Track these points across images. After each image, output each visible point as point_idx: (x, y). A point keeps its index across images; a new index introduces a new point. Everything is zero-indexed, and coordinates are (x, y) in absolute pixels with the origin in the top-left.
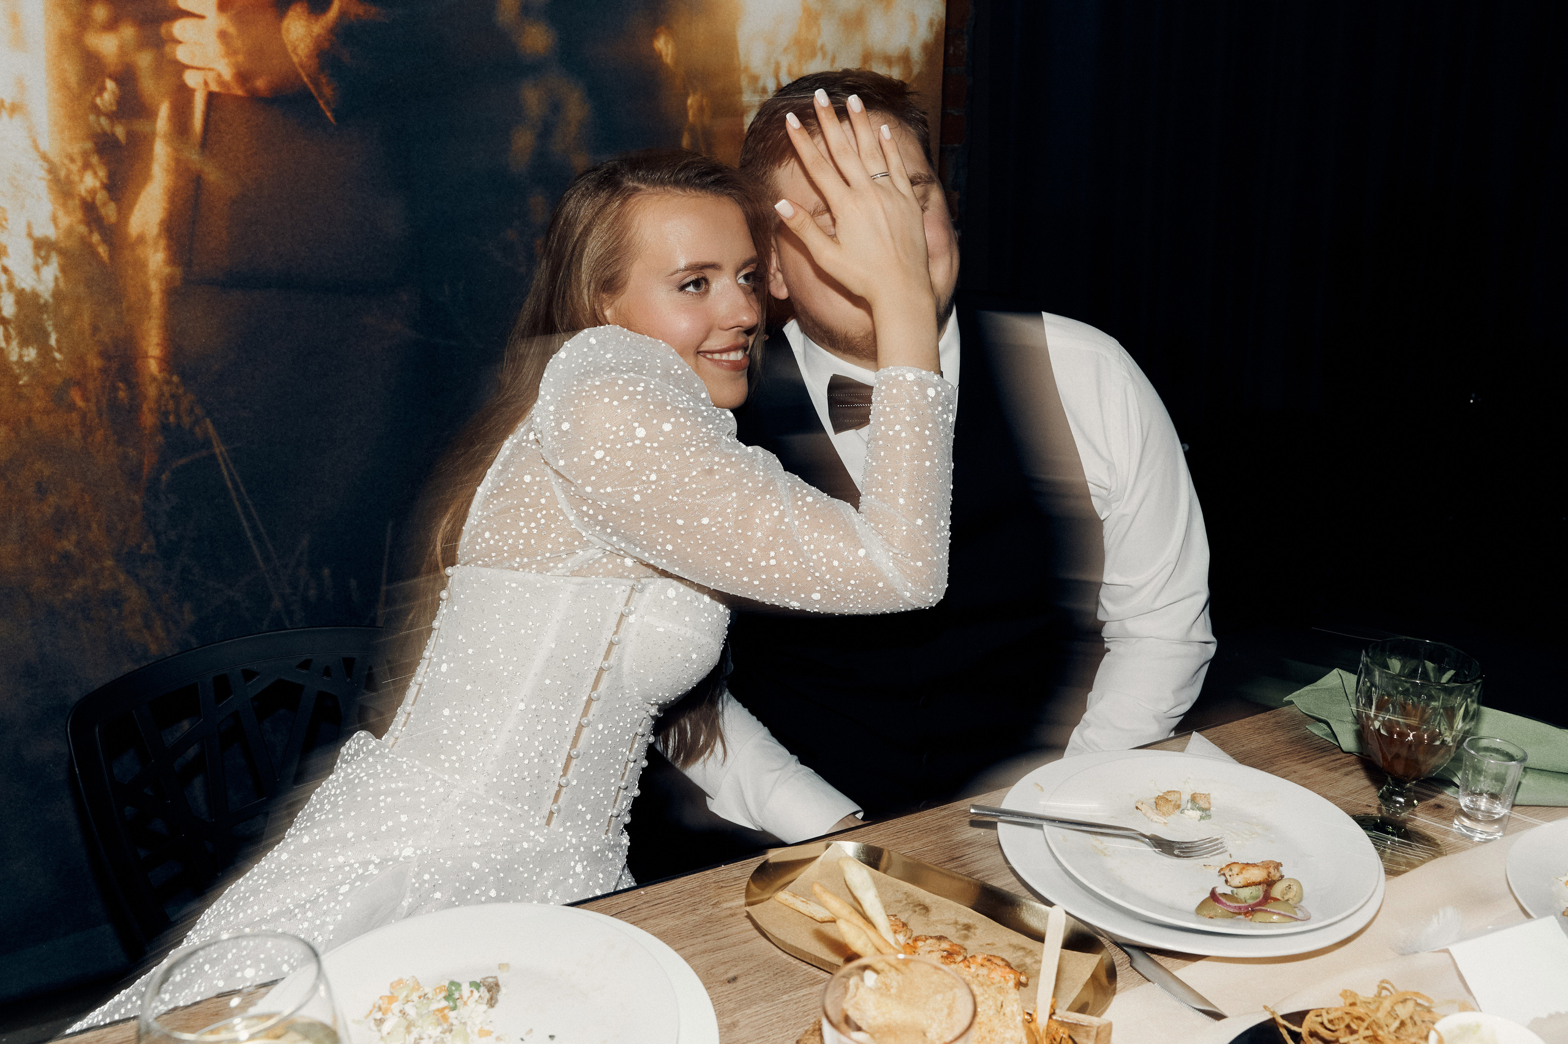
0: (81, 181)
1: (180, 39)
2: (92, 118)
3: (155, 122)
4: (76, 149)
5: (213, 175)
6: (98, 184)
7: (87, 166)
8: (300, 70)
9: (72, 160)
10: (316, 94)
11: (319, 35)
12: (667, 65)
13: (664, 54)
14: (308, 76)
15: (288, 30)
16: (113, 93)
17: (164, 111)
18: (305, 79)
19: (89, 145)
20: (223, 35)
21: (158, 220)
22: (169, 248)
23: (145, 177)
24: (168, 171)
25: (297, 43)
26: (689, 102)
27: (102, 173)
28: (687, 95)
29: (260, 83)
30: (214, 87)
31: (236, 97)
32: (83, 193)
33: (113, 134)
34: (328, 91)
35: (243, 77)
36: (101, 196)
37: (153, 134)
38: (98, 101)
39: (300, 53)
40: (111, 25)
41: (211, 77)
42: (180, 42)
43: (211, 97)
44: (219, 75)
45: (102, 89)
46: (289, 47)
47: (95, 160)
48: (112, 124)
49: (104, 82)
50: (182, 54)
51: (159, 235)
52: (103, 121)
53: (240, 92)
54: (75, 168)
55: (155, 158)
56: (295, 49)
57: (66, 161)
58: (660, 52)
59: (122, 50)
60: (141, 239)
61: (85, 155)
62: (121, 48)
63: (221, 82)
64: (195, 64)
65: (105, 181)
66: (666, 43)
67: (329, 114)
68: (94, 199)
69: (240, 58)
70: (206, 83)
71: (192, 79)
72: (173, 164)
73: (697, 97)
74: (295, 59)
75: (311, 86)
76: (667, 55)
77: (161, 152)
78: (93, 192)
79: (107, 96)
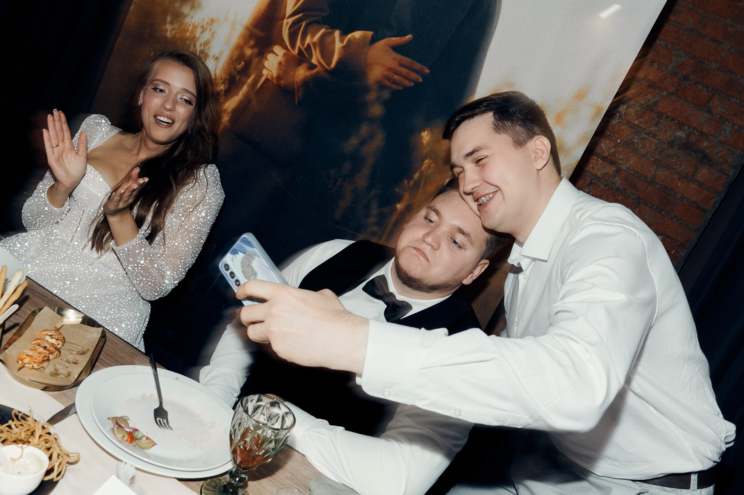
0: (220, 86)
1: (268, 59)
2: (233, 70)
3: (248, 79)
4: (224, 77)
5: (254, 103)
6: (224, 89)
7: (224, 83)
8: (296, 84)
9: (221, 79)
10: (296, 93)
11: (307, 76)
12: (423, 143)
13: (424, 138)
14: (297, 86)
15: (299, 70)
16: (242, 66)
17: (252, 77)
18: (296, 87)
19: (228, 77)
20: (280, 63)
21: (233, 108)
22: (231, 117)
23: (237, 94)
24: (243, 95)
25: (299, 75)
26: (426, 161)
27: (226, 87)
28: (426, 158)
29: (282, 82)
30: (269, 77)
31: (273, 83)
32: (219, 89)
33: (236, 78)
34: (300, 94)
35: (279, 78)
36: (223, 93)
37: (246, 82)
38: (237, 66)
39: (298, 79)
40: (252, 47)
41: (270, 73)
42: (268, 60)
43: (267, 80)
44: (273, 74)
45: (240, 63)
46: (296, 75)
47: (227, 82)
48: (237, 75)
49: (242, 62)
50: (266, 64)
51: (231, 112)
52: (235, 72)
53: (275, 82)
54: (221, 81)
55: (242, 89)
56: (298, 76)
57: (220, 79)
58: (423, 137)
59: (252, 55)
60: (226, 110)
61: (225, 79)
62: (252, 54)
63: (272, 77)
64: (268, 68)
65: (226, 89)
66: (427, 135)
67: (296, 101)
68: (220, 92)
69: (281, 72)
70: (268, 75)
71: (265, 72)
72: (246, 94)
73: (431, 161)
74: (296, 80)
75: (296, 90)
76: (425, 139)
77: (245, 88)
78: (221, 90)
79: (240, 66)
